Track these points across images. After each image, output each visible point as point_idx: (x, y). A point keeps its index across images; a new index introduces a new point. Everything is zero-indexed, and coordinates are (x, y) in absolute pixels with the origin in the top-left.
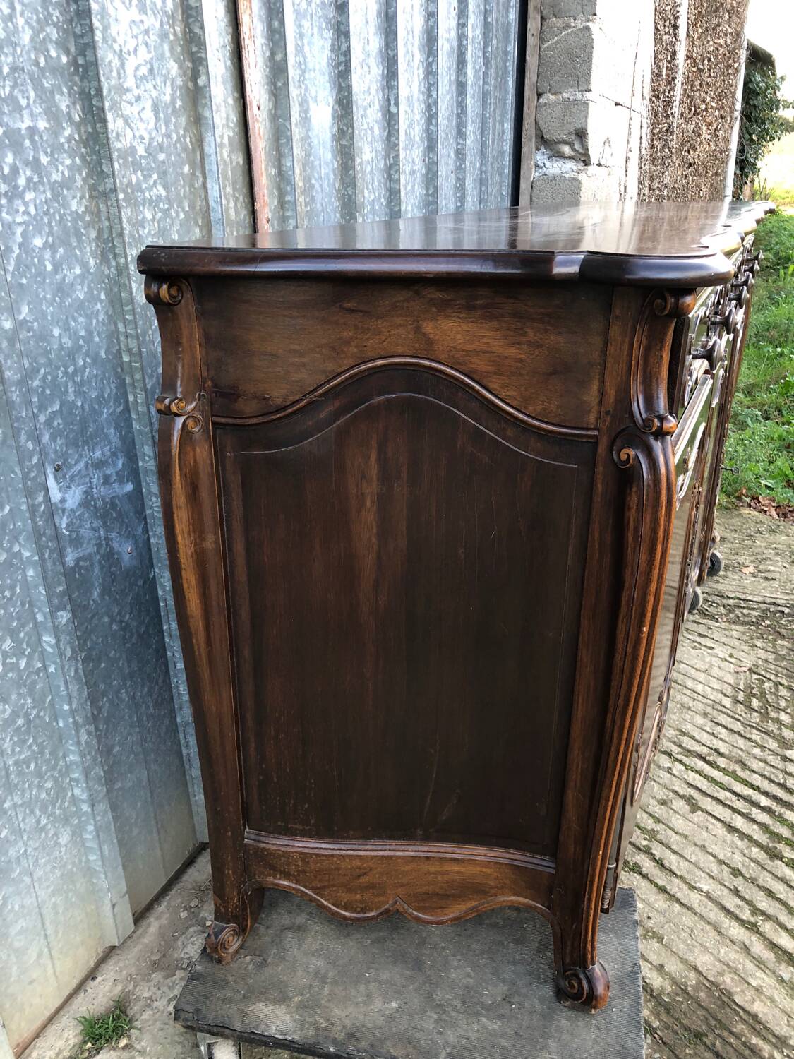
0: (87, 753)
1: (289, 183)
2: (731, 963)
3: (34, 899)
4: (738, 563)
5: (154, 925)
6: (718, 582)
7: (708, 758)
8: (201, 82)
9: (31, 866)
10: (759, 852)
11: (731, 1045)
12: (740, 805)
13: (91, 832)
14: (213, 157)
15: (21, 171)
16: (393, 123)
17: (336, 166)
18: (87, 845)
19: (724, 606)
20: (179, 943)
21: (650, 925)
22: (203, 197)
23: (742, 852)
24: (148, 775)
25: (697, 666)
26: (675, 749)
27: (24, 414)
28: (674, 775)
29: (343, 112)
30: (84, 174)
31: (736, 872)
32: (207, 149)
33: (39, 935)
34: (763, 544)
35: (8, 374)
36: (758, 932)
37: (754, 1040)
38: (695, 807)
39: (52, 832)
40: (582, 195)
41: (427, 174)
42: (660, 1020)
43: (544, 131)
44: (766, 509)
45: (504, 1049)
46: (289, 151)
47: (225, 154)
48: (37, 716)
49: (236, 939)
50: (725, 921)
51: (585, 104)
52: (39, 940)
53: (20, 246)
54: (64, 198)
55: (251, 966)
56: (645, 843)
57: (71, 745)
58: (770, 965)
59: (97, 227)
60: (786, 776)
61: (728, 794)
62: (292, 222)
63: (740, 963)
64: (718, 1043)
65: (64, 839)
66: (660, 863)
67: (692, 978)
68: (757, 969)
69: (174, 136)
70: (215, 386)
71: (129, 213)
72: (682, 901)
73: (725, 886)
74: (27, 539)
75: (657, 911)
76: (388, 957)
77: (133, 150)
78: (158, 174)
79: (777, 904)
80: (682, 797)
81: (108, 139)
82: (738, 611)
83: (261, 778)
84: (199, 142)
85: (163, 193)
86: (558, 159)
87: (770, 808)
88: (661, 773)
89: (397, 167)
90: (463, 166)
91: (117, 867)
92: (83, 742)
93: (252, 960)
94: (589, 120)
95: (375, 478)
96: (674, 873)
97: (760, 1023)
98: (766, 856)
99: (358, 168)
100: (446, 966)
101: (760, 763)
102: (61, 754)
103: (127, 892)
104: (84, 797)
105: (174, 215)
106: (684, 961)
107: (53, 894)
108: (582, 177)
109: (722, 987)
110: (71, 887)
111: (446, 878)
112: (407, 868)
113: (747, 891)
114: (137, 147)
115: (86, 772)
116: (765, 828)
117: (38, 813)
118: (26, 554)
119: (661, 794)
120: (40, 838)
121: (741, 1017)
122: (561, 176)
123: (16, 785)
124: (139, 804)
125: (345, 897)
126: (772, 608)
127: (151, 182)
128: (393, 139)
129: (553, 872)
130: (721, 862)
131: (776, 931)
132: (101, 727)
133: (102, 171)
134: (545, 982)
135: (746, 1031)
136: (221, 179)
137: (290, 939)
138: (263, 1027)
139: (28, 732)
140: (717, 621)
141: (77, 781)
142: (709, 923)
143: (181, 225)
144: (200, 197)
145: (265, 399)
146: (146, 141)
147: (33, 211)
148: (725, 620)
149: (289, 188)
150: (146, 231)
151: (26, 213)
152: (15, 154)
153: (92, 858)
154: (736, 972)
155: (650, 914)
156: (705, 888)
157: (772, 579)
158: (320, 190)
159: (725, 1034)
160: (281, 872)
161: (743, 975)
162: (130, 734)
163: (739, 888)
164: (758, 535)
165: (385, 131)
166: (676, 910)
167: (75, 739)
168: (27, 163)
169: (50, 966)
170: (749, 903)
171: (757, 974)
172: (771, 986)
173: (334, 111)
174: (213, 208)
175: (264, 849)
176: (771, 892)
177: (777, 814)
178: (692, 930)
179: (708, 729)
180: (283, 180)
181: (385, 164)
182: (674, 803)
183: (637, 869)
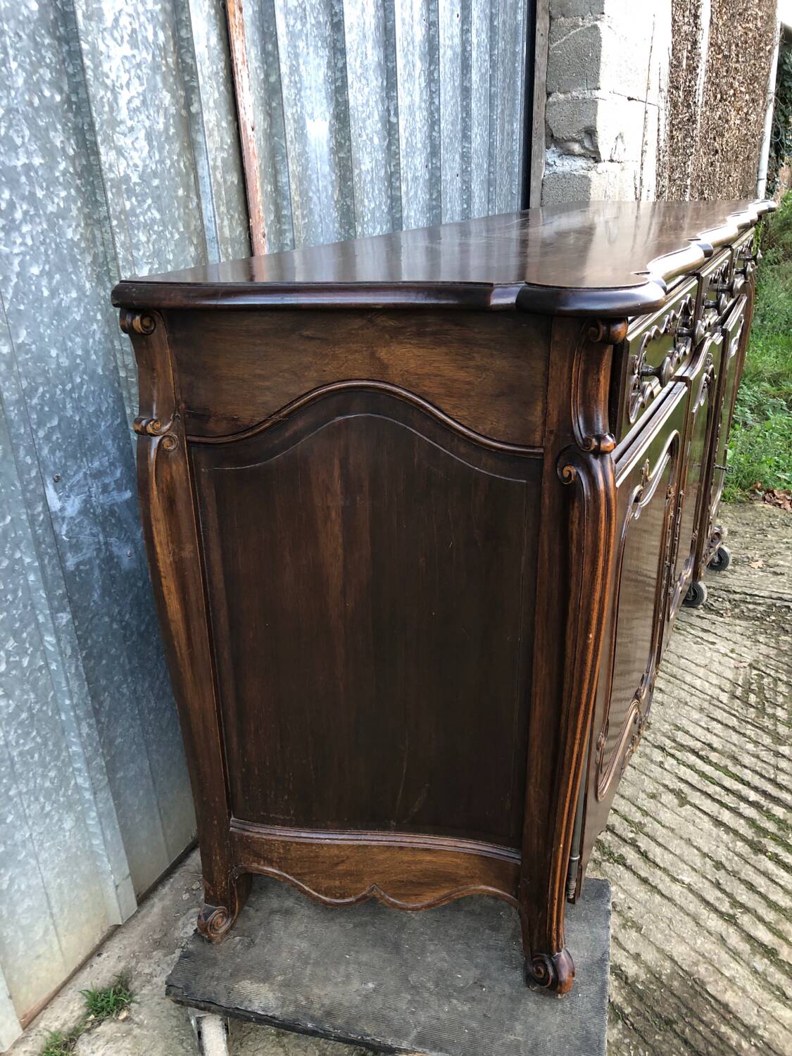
0: (88, 744)
1: (284, 198)
2: (706, 954)
3: (40, 880)
4: (748, 558)
5: (157, 906)
6: (725, 576)
7: (700, 753)
8: (194, 109)
9: (37, 848)
10: (743, 847)
11: (700, 1033)
12: (728, 799)
13: (94, 818)
14: (207, 179)
15: (18, 206)
16: (393, 132)
17: (334, 178)
18: (91, 830)
19: (730, 601)
20: (180, 923)
21: (630, 915)
22: (198, 217)
23: (727, 846)
24: (150, 764)
25: (697, 661)
26: (668, 743)
27: (22, 431)
28: (666, 769)
29: (341, 126)
30: (79, 204)
31: (719, 865)
32: (200, 172)
33: (45, 913)
34: (774, 539)
35: (6, 394)
36: (736, 924)
37: (723, 1029)
38: (683, 801)
39: (56, 818)
40: (591, 192)
41: (430, 179)
42: (633, 1007)
43: (554, 130)
44: (781, 502)
45: (471, 1029)
46: (285, 168)
47: (219, 176)
48: (40, 710)
49: (225, 920)
50: (704, 912)
51: (594, 102)
52: (45, 918)
53: (18, 275)
54: (60, 228)
55: (239, 946)
56: (631, 835)
57: (74, 737)
58: (745, 957)
59: (92, 252)
60: (778, 772)
61: (718, 789)
62: (289, 235)
63: (715, 954)
64: (687, 1030)
65: (68, 824)
66: (644, 855)
67: (667, 967)
68: (732, 960)
69: (168, 162)
70: (188, 408)
71: (123, 238)
72: (664, 893)
73: (707, 878)
74: (27, 547)
75: (638, 901)
76: (368, 941)
77: (127, 179)
78: (152, 198)
79: (757, 897)
80: (672, 791)
81: (101, 170)
82: (743, 607)
83: (244, 770)
84: (193, 166)
85: (158, 216)
86: (568, 157)
87: (758, 803)
88: (653, 767)
89: (398, 175)
90: (469, 169)
91: (119, 851)
92: (84, 735)
93: (240, 941)
94: (598, 118)
95: (339, 492)
96: (658, 865)
97: (730, 1012)
98: (749, 850)
99: (356, 179)
100: (423, 950)
101: (752, 759)
102: (64, 745)
103: (130, 875)
104: (87, 785)
105: (169, 236)
106: (660, 950)
107: (58, 875)
108: (592, 174)
109: (696, 976)
110: (75, 869)
111: (419, 867)
112: (381, 857)
113: (728, 884)
114: (131, 175)
115: (88, 762)
116: (751, 822)
117: (42, 800)
118: (27, 560)
119: (650, 787)
120: (44, 823)
121: (712, 1006)
122: (571, 174)
123: (21, 774)
124: (141, 793)
125: (325, 883)
126: (779, 603)
127: (146, 206)
128: (393, 148)
129: (519, 863)
130: (705, 855)
131: (754, 923)
132: (103, 720)
133: (97, 201)
134: (516, 968)
135: (716, 1020)
136: (214, 200)
137: (277, 922)
138: (246, 1003)
139: (32, 725)
140: (722, 616)
141: (79, 770)
142: (688, 915)
143: (176, 245)
144: (195, 217)
145: (234, 419)
146: (140, 169)
147: (30, 242)
148: (730, 615)
149: (285, 203)
150: (141, 253)
151: (23, 244)
152: (11, 190)
153: (96, 842)
154: (711, 963)
155: (631, 905)
156: (687, 880)
157: (781, 574)
158: (317, 202)
159: (695, 1022)
160: (265, 859)
161: (717, 966)
162: (131, 726)
163: (721, 881)
164: (770, 529)
165: (385, 140)
166: (656, 901)
167: (77, 732)
168: (23, 198)
169: (56, 942)
170: (729, 895)
171: (732, 965)
172: (744, 976)
173: (331, 126)
174: (208, 227)
175: (248, 837)
176: (752, 885)
177: (765, 809)
178: (671, 920)
179: (703, 724)
180: (278, 196)
181: (386, 172)
182: (663, 796)
183: (621, 861)
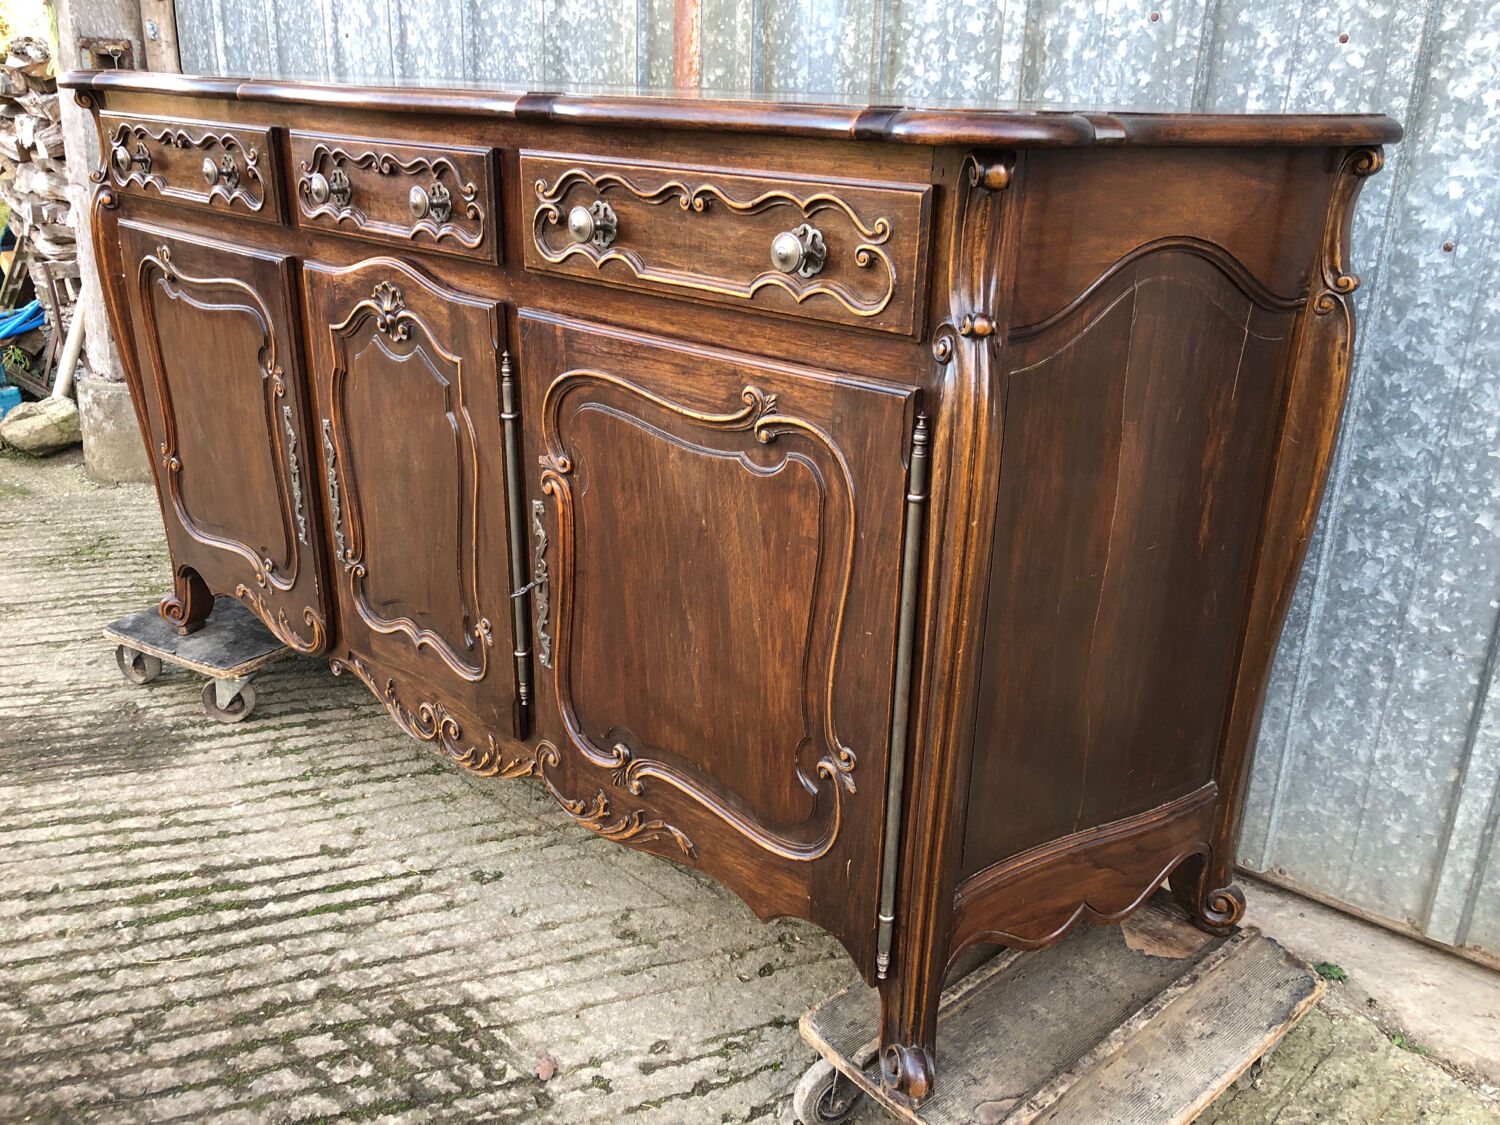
2: (159, 785)
7: (388, 906)
10: (222, 863)
12: (291, 887)
21: (244, 762)
23: (238, 853)
28: (388, 859)
31: (224, 835)
36: (159, 814)
38: (325, 850)
50: (192, 802)
56: (323, 795)
58: (128, 804)
61: (314, 886)
63: (153, 790)
66: (292, 794)
72: (241, 790)
73: (221, 820)
75: (251, 771)
80: (351, 850)
87: (260, 907)
96: (272, 798)
98: (213, 865)
113: (199, 831)
116: (242, 886)
119: (371, 834)
130: (245, 832)
131: (145, 824)
142: (204, 793)
154: (151, 785)
155: (253, 766)
156: (235, 808)
161: (143, 786)
163: (207, 827)
166: (237, 782)
170: (187, 825)
171: (132, 794)
182: (348, 838)
183: (304, 778)
